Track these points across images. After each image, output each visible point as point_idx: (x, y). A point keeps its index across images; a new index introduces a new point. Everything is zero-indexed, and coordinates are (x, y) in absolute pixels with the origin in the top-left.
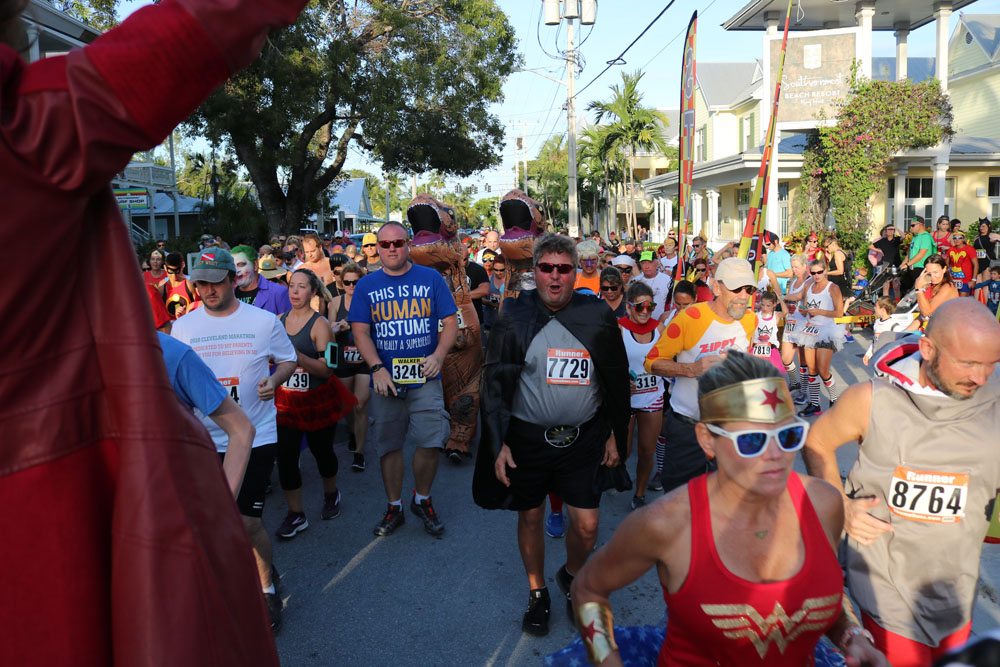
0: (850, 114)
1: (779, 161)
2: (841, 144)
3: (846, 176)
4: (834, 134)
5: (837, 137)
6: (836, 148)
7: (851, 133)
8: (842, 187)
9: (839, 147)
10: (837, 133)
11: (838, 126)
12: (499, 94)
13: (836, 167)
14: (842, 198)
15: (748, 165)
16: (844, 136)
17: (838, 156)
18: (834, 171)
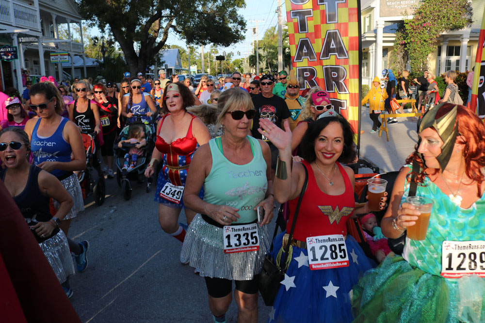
0: (420, 13)
1: (383, 37)
2: (415, 28)
3: (417, 44)
4: (411, 23)
5: (413, 24)
6: (412, 30)
7: (420, 22)
8: (415, 50)
9: (414, 29)
10: (413, 22)
11: (414, 19)
12: (243, 3)
13: (412, 40)
14: (415, 55)
15: (368, 39)
16: (417, 23)
17: (413, 34)
18: (411, 41)
